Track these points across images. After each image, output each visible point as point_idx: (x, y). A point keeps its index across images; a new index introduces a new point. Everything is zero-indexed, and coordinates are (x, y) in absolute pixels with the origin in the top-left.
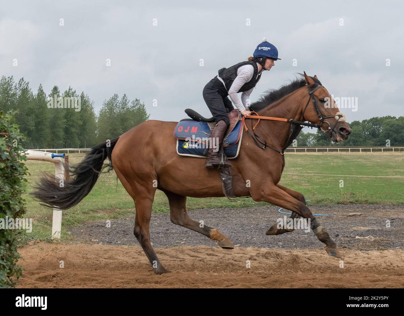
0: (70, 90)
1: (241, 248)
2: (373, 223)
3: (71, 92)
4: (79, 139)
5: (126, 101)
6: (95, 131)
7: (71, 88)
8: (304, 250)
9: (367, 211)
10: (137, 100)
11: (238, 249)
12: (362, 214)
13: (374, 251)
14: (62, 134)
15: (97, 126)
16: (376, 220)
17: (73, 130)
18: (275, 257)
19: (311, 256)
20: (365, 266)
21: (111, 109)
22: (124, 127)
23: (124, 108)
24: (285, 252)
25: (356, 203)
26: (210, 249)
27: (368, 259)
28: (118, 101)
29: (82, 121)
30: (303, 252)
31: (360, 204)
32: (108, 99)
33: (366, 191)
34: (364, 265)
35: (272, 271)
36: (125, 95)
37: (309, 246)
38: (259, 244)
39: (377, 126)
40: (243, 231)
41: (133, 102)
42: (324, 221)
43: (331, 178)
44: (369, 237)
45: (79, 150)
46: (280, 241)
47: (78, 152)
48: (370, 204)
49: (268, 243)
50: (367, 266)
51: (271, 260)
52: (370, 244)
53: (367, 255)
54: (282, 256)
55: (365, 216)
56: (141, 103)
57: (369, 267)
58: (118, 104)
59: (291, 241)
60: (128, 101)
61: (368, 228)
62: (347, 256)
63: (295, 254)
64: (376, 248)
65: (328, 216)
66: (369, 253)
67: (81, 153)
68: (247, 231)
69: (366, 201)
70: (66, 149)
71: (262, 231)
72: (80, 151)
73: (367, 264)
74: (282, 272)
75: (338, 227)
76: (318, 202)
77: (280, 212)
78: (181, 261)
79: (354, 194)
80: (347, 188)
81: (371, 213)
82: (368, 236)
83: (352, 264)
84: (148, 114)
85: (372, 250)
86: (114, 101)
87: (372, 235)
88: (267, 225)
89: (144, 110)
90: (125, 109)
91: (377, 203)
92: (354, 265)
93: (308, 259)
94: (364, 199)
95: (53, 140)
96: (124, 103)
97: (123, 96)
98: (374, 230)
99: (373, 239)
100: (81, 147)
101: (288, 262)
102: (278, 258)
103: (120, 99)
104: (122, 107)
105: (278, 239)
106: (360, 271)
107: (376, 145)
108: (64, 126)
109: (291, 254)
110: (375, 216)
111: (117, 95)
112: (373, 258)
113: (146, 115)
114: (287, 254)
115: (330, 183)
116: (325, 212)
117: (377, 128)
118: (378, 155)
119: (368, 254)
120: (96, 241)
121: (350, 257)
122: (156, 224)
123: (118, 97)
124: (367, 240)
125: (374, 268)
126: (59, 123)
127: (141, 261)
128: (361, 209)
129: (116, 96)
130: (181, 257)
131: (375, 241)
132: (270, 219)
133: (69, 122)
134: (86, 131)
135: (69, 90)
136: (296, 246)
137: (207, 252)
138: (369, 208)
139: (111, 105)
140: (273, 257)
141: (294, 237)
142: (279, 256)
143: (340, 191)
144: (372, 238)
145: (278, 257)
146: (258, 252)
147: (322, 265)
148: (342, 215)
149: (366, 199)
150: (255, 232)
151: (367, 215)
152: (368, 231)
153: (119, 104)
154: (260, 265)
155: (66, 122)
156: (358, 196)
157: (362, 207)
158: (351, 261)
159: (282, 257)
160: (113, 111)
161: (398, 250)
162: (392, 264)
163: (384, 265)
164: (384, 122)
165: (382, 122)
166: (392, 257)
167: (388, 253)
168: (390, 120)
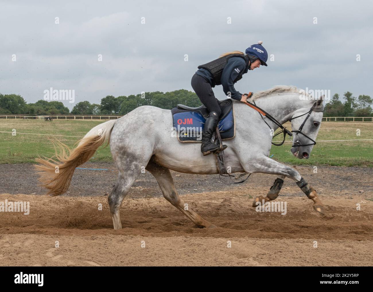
2: (143, 176)
8: (87, 198)
13: (143, 198)
20: (135, 210)
37: (91, 194)
39: (148, 99)
42: (105, 174)
44: (139, 188)
50: (137, 210)
53: (137, 202)
57: (138, 211)
59: (78, 190)
63: (80, 200)
64: (144, 196)
65: (107, 170)
66: (139, 200)
75: (115, 179)
76: (100, 159)
82: (138, 186)
85: (141, 198)
87: (142, 186)
92: (126, 210)
93: (90, 204)
98: (143, 182)
101: (74, 207)
106: (131, 215)
109: (77, 201)
112: (142, 204)
116: (105, 167)
117: (148, 101)
124: (138, 190)
125: (142, 212)
131: (143, 191)
136: (81, 195)
140: (62, 203)
141: (80, 187)
144: (142, 188)
145: (66, 203)
146: (50, 199)
152: (139, 182)
161: (162, 198)
162: (156, 209)
163: (150, 210)
164: (154, 96)
165: (153, 96)
166: (156, 203)
167: (153, 200)
168: (159, 95)
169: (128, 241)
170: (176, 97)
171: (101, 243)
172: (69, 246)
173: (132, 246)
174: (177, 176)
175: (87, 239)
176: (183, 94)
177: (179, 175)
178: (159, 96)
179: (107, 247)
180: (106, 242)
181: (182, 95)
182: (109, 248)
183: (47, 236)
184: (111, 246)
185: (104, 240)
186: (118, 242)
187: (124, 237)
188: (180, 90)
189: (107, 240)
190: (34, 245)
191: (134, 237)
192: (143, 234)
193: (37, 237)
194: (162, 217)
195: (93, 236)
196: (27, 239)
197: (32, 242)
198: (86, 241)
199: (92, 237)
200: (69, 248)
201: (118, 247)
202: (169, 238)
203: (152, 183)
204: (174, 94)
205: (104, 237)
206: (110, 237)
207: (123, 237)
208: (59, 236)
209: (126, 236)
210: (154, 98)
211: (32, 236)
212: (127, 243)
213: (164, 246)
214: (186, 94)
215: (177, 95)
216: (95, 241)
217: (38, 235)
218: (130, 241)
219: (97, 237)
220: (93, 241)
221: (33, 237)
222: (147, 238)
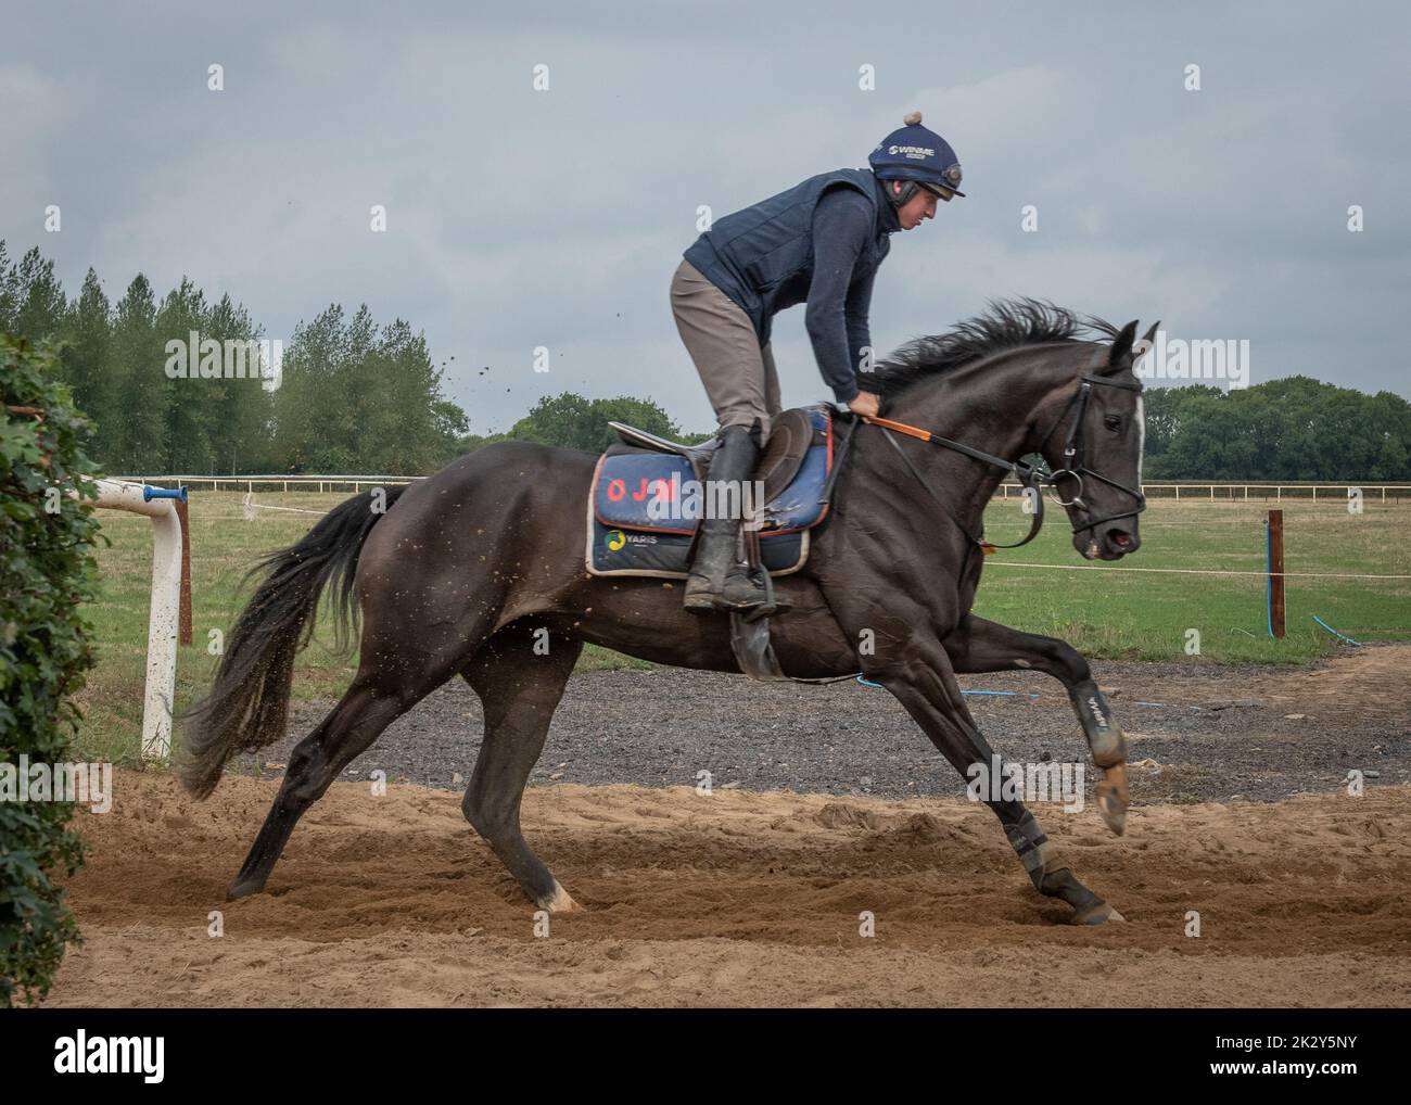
0: (187, 290)
1: (745, 793)
2: (1155, 720)
3: (190, 295)
4: (215, 447)
5: (367, 326)
6: (265, 420)
7: (189, 282)
8: (944, 802)
9: (1135, 683)
10: (399, 324)
11: (735, 795)
12: (1119, 692)
13: (1165, 806)
14: (158, 428)
15: (273, 404)
16: (1164, 711)
17: (195, 416)
18: (854, 822)
19: (966, 819)
20: (1138, 852)
21: (318, 353)
22: (359, 409)
23: (359, 350)
24: (886, 808)
25: (1100, 656)
26: (646, 794)
27: (1146, 830)
28: (340, 328)
29: (223, 388)
30: (940, 806)
31: (1112, 659)
32: (309, 321)
33: (1132, 622)
34: (1134, 848)
35: (844, 865)
36: (364, 308)
37: (958, 787)
38: (800, 782)
39: (1161, 417)
40: (746, 739)
41: (388, 332)
42: (1003, 711)
43: (1018, 579)
44: (1145, 764)
45: (216, 480)
46: (865, 774)
47: (210, 486)
48: (1143, 659)
49: (827, 779)
50: (1145, 853)
51: (841, 832)
52: (1149, 783)
53: (1141, 819)
54: (874, 820)
55: (1131, 699)
56: (415, 332)
57: (1150, 856)
58: (341, 336)
59: (902, 772)
60: (372, 327)
61: (1139, 736)
62: (1079, 821)
63: (913, 812)
64: (1169, 798)
65: (1013, 696)
66: (1149, 814)
67: (222, 489)
68: (759, 741)
69: (1133, 651)
70: (174, 478)
71: (808, 741)
72: (218, 483)
73: (1144, 847)
74: (877, 868)
75: (1045, 731)
77: (861, 684)
78: (555, 831)
79: (1092, 629)
80: (1068, 609)
81: (1150, 689)
82: (1142, 759)
83: (1098, 844)
84: (436, 371)
85: (1156, 803)
86: (328, 327)
87: (1154, 757)
88: (821, 721)
89: (423, 356)
90: (364, 352)
91: (1166, 658)
92: (1103, 848)
93: (960, 828)
94: (1125, 645)
95: (130, 447)
96: (361, 334)
97: (360, 310)
98: (1159, 743)
99: (1158, 769)
100: (220, 472)
101: (897, 838)
102: (863, 827)
103: (347, 321)
104: (352, 347)
105: (860, 766)
106: (1122, 869)
107: (1156, 477)
108: (167, 404)
109: (904, 814)
110: (1160, 698)
111: (339, 307)
112: (1162, 828)
113: (430, 371)
114: (893, 812)
115: (1014, 593)
116: (1004, 683)
117: (1160, 423)
118: (1163, 507)
119: (1145, 816)
120: (278, 766)
121: (1089, 825)
122: (470, 715)
123: (342, 315)
124: (1140, 772)
125: (1166, 859)
126: (149, 395)
127: (430, 832)
128: (1116, 676)
129: (337, 311)
130: (554, 820)
131: (1164, 775)
132: (831, 705)
133: (182, 392)
134: (236, 420)
135: (183, 288)
136: (915, 790)
137: (637, 805)
138: (1143, 673)
139: (316, 338)
140: (847, 823)
141: (911, 761)
142: (866, 820)
143: (1050, 618)
144: (1156, 765)
145: (864, 822)
146: (799, 806)
147: (1003, 847)
148: (1058, 695)
149: (1131, 644)
150: (786, 743)
151: (1135, 695)
152: (1142, 743)
153: (346, 335)
154: (808, 846)
155: (174, 392)
156: (1106, 634)
157: (1119, 669)
158: (1094, 836)
159: (876, 823)
160: (325, 359)
161: (1240, 803)
162: (1222, 848)
163: (1198, 850)
164: (1182, 404)
165: (1178, 404)
166: (1221, 824)
167: (1207, 813)
168: (1201, 398)
169: (1121, 970)
170: (1271, 408)
171: (1016, 979)
172: (890, 990)
173: (1142, 989)
174: (1293, 720)
175: (960, 962)
176: (1302, 394)
177: (1301, 716)
178: (1201, 403)
179: (1042, 995)
180: (1036, 974)
181: (1295, 398)
182: (1049, 996)
183: (801, 949)
184: (1057, 988)
185: (1028, 965)
186: (1085, 973)
187: (1108, 955)
188: (1290, 381)
189: (1041, 965)
190: (752, 983)
191: (1147, 953)
192: (1179, 947)
193: (763, 953)
194: (1249, 881)
195: (982, 953)
196: (723, 959)
197: (743, 972)
198: (956, 968)
199: (977, 954)
200: (891, 995)
201: (1088, 995)
202: (1289, 960)
203: (1196, 745)
204: (1263, 395)
205: (1025, 953)
206: (1051, 954)
207: (1101, 956)
208: (847, 951)
209: (1113, 952)
210: (1186, 411)
211: (745, 948)
212: (1121, 979)
213: (1270, 991)
214: (1313, 394)
215: (1280, 397)
216: (991, 970)
217: (764, 947)
218: (1132, 970)
219: (1000, 956)
220: (981, 971)
221: (746, 953)
222: (1197, 959)
